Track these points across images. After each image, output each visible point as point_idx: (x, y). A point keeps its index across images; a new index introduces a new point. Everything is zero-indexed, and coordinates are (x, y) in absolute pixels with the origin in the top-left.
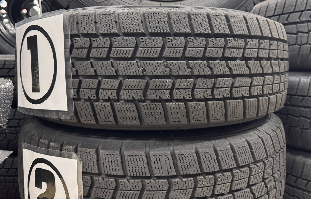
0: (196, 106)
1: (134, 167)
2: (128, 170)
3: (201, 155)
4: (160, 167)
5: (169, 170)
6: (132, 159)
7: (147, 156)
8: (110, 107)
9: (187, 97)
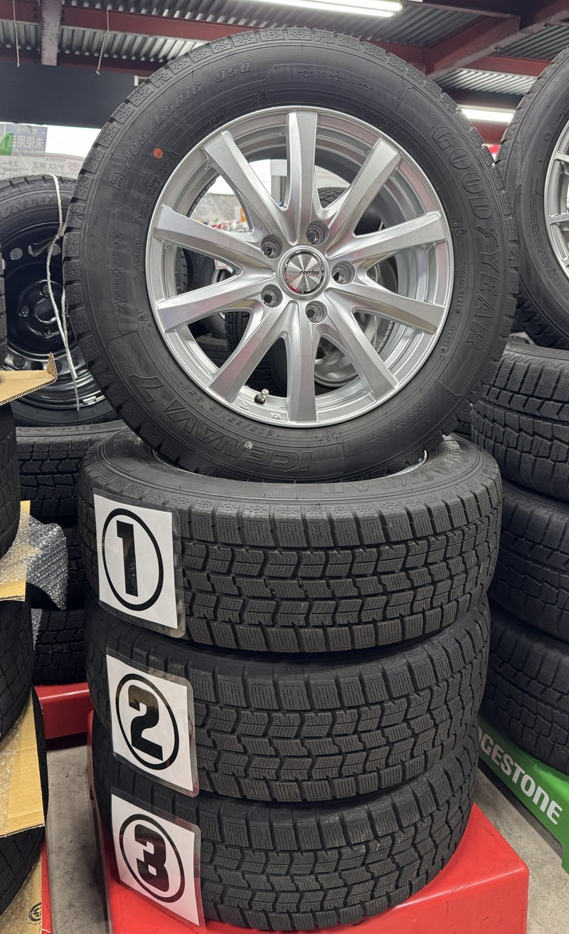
0: (337, 632)
1: (259, 698)
2: (252, 701)
3: (342, 686)
4: (291, 700)
5: (302, 703)
6: (257, 689)
7: (276, 685)
8: (231, 630)
9: (326, 623)
